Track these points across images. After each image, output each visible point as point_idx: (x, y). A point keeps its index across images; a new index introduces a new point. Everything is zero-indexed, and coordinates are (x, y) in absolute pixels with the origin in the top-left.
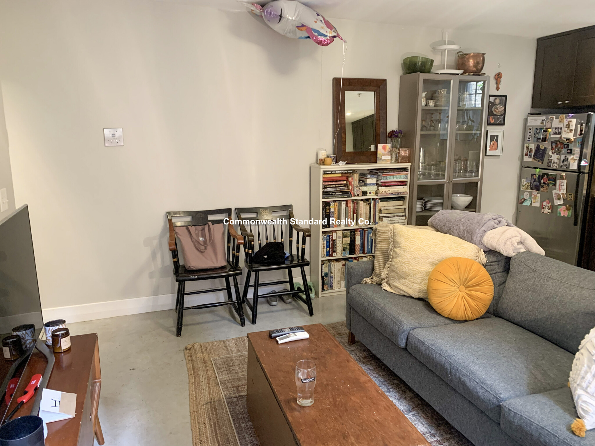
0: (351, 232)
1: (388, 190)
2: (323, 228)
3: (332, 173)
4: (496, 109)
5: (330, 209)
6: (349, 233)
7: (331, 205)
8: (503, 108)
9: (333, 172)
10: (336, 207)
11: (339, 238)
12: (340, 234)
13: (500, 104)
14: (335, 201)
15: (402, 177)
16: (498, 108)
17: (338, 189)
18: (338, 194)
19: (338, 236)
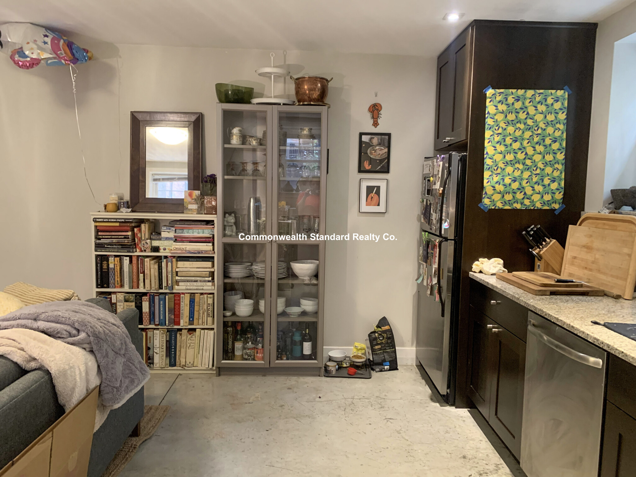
0: (136, 296)
1: (184, 247)
2: (97, 287)
3: (103, 222)
4: (373, 152)
5: (108, 265)
6: (132, 297)
7: (110, 261)
8: (386, 150)
9: (105, 220)
10: (116, 263)
11: (120, 301)
12: (121, 297)
13: (379, 144)
14: (116, 256)
15: (206, 231)
16: (377, 150)
17: (114, 240)
18: (115, 248)
19: (117, 299)
